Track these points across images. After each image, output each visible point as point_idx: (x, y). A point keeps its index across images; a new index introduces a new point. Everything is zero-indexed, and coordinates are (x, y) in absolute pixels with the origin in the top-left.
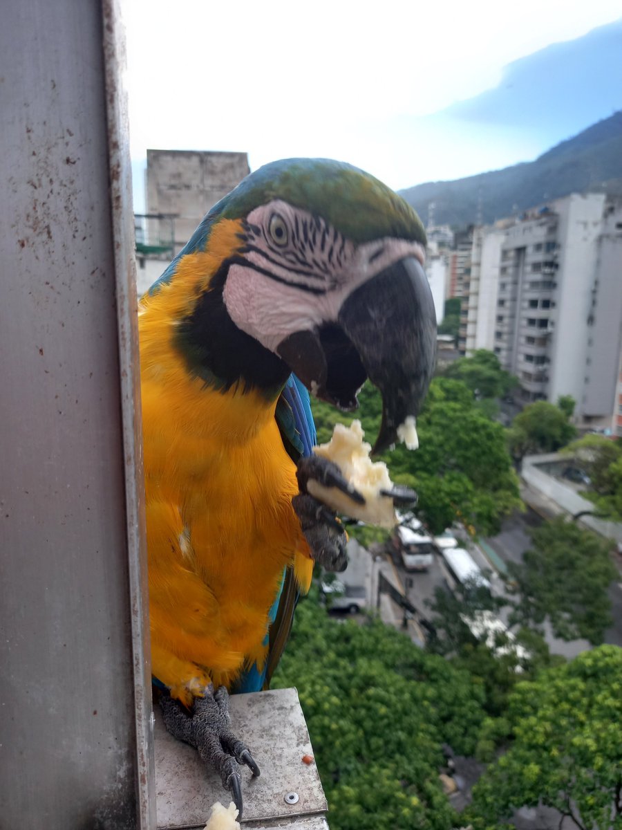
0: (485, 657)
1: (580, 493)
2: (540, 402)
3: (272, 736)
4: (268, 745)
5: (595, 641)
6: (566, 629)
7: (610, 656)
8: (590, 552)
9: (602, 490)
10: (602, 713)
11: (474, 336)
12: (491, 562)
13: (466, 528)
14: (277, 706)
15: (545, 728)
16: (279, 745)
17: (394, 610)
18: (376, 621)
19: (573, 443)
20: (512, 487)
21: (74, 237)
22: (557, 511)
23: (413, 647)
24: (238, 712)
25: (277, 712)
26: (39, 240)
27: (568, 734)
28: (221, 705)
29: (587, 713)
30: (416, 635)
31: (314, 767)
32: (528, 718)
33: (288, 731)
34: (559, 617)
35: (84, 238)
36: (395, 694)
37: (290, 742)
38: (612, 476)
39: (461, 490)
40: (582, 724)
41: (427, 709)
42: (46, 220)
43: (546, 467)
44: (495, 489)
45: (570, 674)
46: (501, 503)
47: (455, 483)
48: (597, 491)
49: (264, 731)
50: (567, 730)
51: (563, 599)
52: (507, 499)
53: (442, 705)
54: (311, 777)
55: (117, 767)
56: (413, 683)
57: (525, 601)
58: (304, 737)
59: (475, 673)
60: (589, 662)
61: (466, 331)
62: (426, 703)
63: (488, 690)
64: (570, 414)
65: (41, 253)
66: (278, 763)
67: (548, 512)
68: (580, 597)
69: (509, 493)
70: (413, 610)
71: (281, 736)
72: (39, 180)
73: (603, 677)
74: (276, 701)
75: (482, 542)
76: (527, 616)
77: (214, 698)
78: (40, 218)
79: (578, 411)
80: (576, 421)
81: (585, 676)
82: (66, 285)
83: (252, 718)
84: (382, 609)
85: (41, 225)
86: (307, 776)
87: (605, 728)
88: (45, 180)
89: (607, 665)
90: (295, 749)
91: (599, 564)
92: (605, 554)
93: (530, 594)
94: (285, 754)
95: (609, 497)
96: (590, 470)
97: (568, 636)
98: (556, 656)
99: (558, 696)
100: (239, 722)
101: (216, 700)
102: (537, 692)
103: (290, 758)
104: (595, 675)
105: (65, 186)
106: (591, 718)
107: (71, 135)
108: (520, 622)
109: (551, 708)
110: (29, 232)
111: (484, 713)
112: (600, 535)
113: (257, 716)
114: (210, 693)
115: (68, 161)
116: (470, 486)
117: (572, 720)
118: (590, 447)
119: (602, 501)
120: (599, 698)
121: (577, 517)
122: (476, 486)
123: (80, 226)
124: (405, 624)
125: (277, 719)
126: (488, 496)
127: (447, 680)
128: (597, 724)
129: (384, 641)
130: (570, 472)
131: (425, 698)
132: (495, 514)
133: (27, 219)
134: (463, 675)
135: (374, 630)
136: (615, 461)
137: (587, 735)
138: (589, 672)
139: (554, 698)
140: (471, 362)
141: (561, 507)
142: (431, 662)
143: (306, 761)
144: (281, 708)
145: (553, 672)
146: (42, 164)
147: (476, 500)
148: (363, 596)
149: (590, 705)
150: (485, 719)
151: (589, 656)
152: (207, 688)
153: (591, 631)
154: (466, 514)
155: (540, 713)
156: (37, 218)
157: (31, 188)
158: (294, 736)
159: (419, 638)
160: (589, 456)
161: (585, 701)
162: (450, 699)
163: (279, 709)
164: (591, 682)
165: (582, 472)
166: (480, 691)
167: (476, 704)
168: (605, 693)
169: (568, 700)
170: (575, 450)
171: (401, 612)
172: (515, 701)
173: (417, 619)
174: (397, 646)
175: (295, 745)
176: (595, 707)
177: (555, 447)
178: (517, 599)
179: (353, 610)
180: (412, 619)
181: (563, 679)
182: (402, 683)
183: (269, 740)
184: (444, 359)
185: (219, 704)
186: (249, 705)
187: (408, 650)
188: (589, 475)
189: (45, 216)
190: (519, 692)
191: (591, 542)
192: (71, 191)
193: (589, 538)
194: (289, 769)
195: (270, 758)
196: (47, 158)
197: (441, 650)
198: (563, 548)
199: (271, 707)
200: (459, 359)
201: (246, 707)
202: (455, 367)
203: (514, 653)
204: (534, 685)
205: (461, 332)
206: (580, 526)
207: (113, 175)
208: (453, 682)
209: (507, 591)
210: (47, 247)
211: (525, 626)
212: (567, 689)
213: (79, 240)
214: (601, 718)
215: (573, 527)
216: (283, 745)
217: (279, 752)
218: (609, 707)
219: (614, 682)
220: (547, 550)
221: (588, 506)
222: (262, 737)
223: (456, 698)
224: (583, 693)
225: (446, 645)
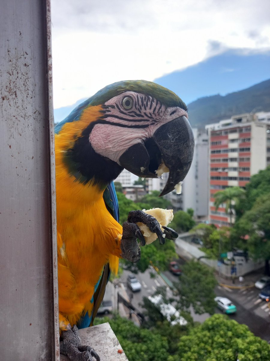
0: (167, 327)
1: (199, 249)
2: (180, 211)
3: (101, 344)
4: (100, 348)
5: (211, 314)
6: (199, 309)
7: (218, 319)
8: (206, 274)
9: (208, 246)
10: (217, 346)
11: (152, 185)
12: (166, 282)
13: (154, 268)
14: (101, 331)
15: (195, 357)
16: (105, 347)
17: (125, 310)
18: (117, 316)
19: (195, 228)
20: (172, 249)
21: (27, 97)
22: (191, 257)
23: (135, 327)
24: (83, 336)
25: (101, 334)
26: (10, 97)
27: (205, 358)
28: (76, 334)
29: (212, 346)
30: (136, 321)
31: (124, 354)
32: (187, 353)
33: (108, 341)
34: (196, 304)
35: (32, 98)
36: (128, 351)
37: (110, 345)
38: (211, 240)
39: (151, 251)
40: (210, 352)
41: (143, 356)
42: (15, 89)
43: (185, 239)
44: (165, 250)
45: (203, 329)
46: (168, 256)
47: (148, 248)
48: (205, 247)
49: (97, 343)
50: (204, 356)
51: (196, 296)
52: (171, 254)
53: (150, 353)
54: (123, 358)
55: (41, 353)
56: (136, 344)
57: (181, 298)
58: (116, 342)
59: (163, 335)
60: (210, 323)
61: (148, 183)
62: (142, 353)
63: (169, 342)
64: (192, 215)
65: (12, 103)
66: (106, 355)
67: (187, 258)
68: (203, 294)
69: (171, 251)
70: (133, 309)
71: (106, 344)
72: (12, 72)
73: (216, 329)
74: (100, 329)
75: (161, 274)
76: (183, 305)
77: (72, 330)
78: (12, 88)
79: (195, 214)
80: (194, 219)
81: (209, 330)
82: (23, 117)
83: (90, 338)
84: (120, 310)
85: (13, 91)
86: (121, 358)
87: (219, 353)
88: (15, 72)
89: (217, 323)
90: (113, 348)
91: (209, 279)
92: (212, 274)
93: (183, 295)
94: (109, 351)
95: (211, 250)
96: (202, 238)
97: (201, 312)
98: (196, 322)
99: (199, 340)
100: (84, 341)
101: (73, 332)
102: (190, 340)
103: (111, 352)
104: (213, 329)
105: (24, 75)
106: (213, 348)
107: (27, 54)
108: (180, 308)
109: (196, 347)
110: (7, 94)
111: (168, 353)
112: (209, 266)
113: (93, 337)
114: (69, 328)
115: (25, 65)
116: (155, 249)
117: (205, 351)
118: (201, 229)
119: (208, 251)
120: (216, 339)
121: (199, 259)
122: (157, 249)
123: (30, 92)
124: (130, 316)
125: (102, 337)
126: (163, 253)
127: (151, 340)
128: (216, 351)
129: (122, 325)
130: (194, 240)
131: (142, 351)
132: (166, 261)
133: (6, 88)
134: (158, 337)
135: (117, 321)
136: (211, 234)
137: (212, 357)
138: (210, 327)
139: (197, 342)
140: (151, 196)
141: (192, 255)
142: (143, 333)
143: (120, 352)
144: (103, 332)
145: (196, 330)
146: (14, 65)
147: (158, 255)
148: (110, 305)
149: (212, 343)
150: (169, 356)
151: (209, 320)
152: (68, 326)
153: (209, 309)
154: (154, 262)
155: (192, 350)
156: (11, 88)
157: (9, 75)
158: (112, 343)
159: (137, 322)
160: (201, 233)
161: (210, 341)
162: (153, 350)
163: (102, 332)
164: (212, 332)
165: (199, 239)
166: (165, 344)
167: (164, 350)
168: (218, 336)
169: (203, 342)
170: (195, 230)
171: (128, 311)
172: (181, 346)
173: (136, 313)
174: (128, 327)
175: (113, 346)
176: (215, 343)
177: (188, 230)
178: (178, 298)
179: (106, 313)
180: (133, 313)
181: (200, 332)
182: (131, 345)
183: (100, 346)
184: (140, 195)
185: (75, 333)
186: (88, 333)
187: (132, 328)
188: (202, 241)
189: (14, 87)
190: (183, 341)
191: (205, 270)
192: (26, 78)
193: (205, 268)
194: (112, 357)
195: (102, 353)
196: (16, 63)
197: (147, 326)
198: (195, 273)
199: (98, 332)
200: (147, 195)
201: (86, 334)
202: (145, 198)
203: (179, 323)
204: (188, 337)
205: (146, 184)
206: (201, 263)
207: (49, 68)
208: (154, 341)
209: (174, 295)
210: (15, 100)
211: (182, 310)
212: (202, 336)
213: (29, 98)
214: (217, 348)
215: (198, 264)
216: (107, 347)
217: (106, 350)
218: (220, 343)
219: (221, 330)
220: (189, 274)
221: (202, 254)
222: (96, 345)
223: (156, 348)
224: (209, 338)
225: (149, 324)
